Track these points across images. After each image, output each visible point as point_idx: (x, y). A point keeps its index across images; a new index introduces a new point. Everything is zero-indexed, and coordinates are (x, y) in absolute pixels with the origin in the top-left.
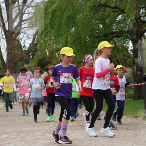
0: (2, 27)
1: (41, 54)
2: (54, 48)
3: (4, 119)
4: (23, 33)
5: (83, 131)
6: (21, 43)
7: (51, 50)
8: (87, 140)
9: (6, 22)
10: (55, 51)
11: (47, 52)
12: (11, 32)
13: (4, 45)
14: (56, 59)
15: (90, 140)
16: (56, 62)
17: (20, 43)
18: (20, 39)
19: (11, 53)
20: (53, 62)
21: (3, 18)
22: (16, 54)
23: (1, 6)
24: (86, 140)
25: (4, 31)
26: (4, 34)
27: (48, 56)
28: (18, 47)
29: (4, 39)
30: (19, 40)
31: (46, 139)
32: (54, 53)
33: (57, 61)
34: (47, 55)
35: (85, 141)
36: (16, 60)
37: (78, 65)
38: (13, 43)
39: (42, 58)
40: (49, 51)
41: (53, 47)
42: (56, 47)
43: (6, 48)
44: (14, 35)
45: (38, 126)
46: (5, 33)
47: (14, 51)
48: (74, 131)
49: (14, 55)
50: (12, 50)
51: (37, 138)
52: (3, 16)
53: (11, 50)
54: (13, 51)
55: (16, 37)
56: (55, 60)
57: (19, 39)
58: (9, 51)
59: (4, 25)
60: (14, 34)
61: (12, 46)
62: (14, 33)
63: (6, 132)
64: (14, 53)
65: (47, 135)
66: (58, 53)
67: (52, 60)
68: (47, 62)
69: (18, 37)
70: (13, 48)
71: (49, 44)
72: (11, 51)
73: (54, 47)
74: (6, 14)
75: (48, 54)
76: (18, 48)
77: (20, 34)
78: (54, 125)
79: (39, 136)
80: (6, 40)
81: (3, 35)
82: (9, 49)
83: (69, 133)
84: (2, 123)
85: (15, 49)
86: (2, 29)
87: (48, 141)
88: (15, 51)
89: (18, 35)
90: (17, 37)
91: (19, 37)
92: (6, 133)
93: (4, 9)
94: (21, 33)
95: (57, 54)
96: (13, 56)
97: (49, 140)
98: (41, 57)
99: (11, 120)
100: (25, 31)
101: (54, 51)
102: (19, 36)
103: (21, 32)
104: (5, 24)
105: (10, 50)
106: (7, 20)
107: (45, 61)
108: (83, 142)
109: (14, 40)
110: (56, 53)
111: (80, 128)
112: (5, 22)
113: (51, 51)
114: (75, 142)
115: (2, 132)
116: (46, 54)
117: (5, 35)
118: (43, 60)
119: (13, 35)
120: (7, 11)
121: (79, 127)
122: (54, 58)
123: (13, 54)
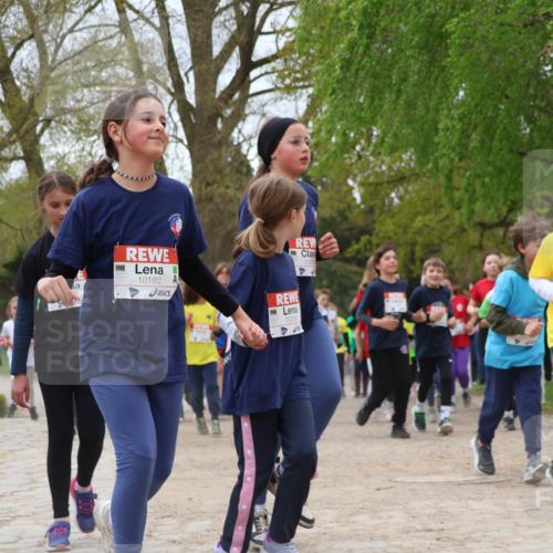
0: (172, 94)
1: (331, 198)
2: (383, 172)
3: (191, 461)
4: (254, 113)
5: (508, 502)
6: (249, 158)
7: (372, 179)
8: (525, 537)
9: (186, 74)
10: (388, 183)
11: (352, 188)
12: (206, 114)
13: (182, 168)
14: (393, 216)
15: (535, 537)
16: (391, 227)
17: (245, 156)
18: (245, 140)
19: (210, 199)
20: (377, 226)
21: (177, 55)
22: (231, 201)
23: (168, 9)
24: (520, 540)
25: (179, 111)
26: (180, 124)
27: (359, 206)
28: (238, 171)
29: (181, 141)
30: (239, 144)
31: (358, 535)
32: (383, 193)
33: (394, 224)
34: (354, 199)
35: (518, 543)
36: (230, 226)
37: (482, 235)
38: (216, 155)
39: (334, 215)
40: (362, 184)
41: (380, 167)
42: (390, 168)
43: (190, 176)
44: (220, 125)
45: (326, 486)
46: (182, 120)
47: (222, 190)
48: (470, 502)
49: (222, 207)
50: (215, 186)
51: (325, 534)
52: (175, 48)
53: (208, 184)
54: (218, 187)
55: (230, 134)
56: (389, 221)
57: (241, 139)
58: (200, 189)
59: (179, 86)
60: (219, 120)
61: (211, 168)
62: (222, 117)
63: (203, 508)
64: (223, 196)
65: (362, 518)
66: (401, 189)
67: (374, 222)
68: (351, 229)
69: (236, 130)
70: (218, 178)
71: (360, 157)
72: (209, 189)
73: (384, 168)
74: (188, 41)
75: (357, 195)
76: (238, 175)
77: (244, 120)
78: (390, 481)
79: (331, 525)
80: (190, 147)
81: (176, 128)
82: (201, 182)
83: (450, 510)
84: (187, 474)
85: (227, 182)
86: (172, 102)
87: (367, 544)
88: (227, 187)
89: (236, 125)
90: (232, 130)
91: (240, 131)
92: (203, 513)
93: (179, 21)
94: (246, 116)
95: (393, 195)
96: (218, 209)
97: (372, 539)
98: (329, 210)
99: (218, 465)
100: (263, 106)
101: (381, 184)
102: (240, 125)
103: (247, 111)
104: (185, 79)
105: (206, 188)
106: (190, 65)
107: (345, 226)
108: (508, 545)
109: (220, 145)
110: (392, 190)
111: (496, 490)
112: (182, 73)
113: (370, 185)
114: (477, 545)
115: (188, 509)
116: (349, 199)
117: (184, 126)
118: (339, 219)
119: (216, 125)
120: (188, 28)
121: (492, 487)
122: (382, 212)
123: (218, 200)
